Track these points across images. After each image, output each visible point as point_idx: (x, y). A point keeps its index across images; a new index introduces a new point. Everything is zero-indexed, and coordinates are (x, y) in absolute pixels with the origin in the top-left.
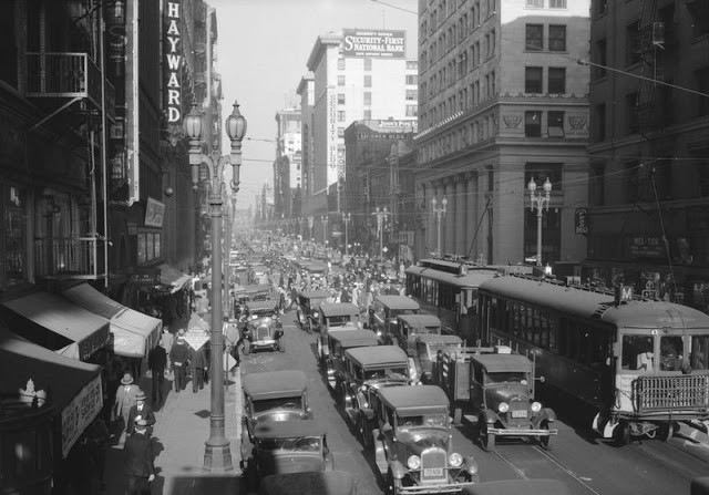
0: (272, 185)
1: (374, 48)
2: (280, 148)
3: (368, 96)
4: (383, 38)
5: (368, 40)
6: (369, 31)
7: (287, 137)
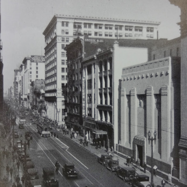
0: (13, 87)
1: (39, 60)
2: (15, 79)
3: (37, 72)
4: (41, 58)
5: (37, 58)
6: (37, 56)
7: (17, 76)
